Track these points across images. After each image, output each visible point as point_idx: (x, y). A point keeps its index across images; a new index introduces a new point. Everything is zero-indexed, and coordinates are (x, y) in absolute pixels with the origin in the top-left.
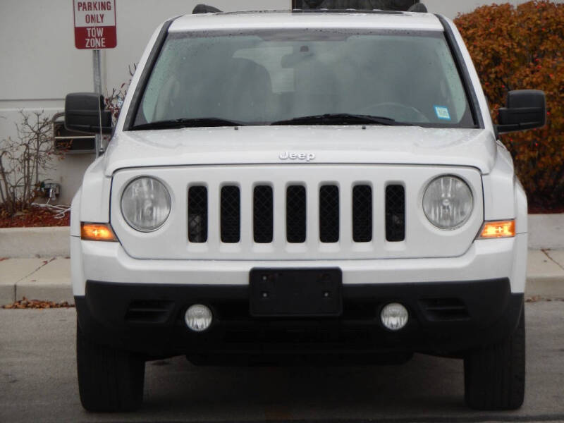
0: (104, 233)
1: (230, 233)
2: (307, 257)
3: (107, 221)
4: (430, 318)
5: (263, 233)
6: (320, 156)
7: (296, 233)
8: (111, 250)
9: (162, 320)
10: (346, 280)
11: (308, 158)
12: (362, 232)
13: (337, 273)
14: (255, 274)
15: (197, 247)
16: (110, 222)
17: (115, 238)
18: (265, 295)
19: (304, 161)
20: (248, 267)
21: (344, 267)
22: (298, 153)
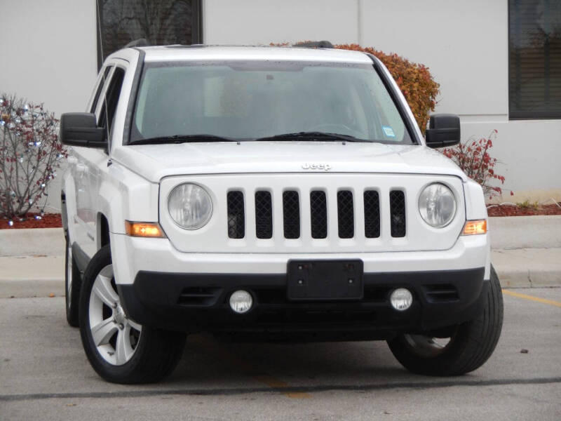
0: (154, 231)
1: (264, 230)
2: (330, 251)
3: (157, 221)
4: (430, 301)
5: (292, 230)
6: (335, 166)
7: (319, 230)
8: (163, 245)
9: (211, 303)
10: (367, 269)
11: (326, 168)
12: (373, 230)
13: (359, 263)
14: (292, 265)
15: (236, 243)
16: (159, 222)
17: (163, 235)
18: (300, 282)
19: (323, 171)
20: (285, 259)
21: (365, 258)
22: (317, 163)
